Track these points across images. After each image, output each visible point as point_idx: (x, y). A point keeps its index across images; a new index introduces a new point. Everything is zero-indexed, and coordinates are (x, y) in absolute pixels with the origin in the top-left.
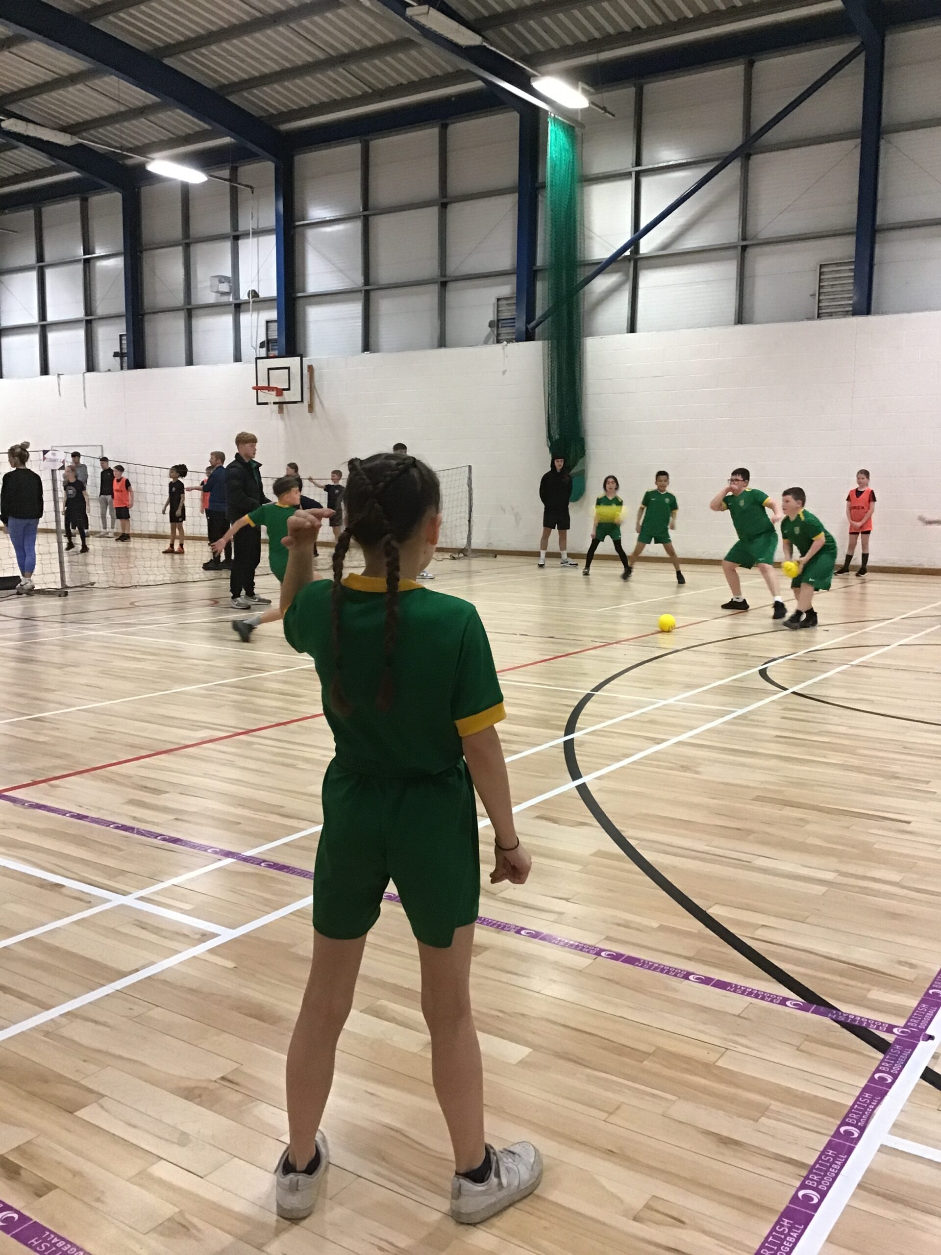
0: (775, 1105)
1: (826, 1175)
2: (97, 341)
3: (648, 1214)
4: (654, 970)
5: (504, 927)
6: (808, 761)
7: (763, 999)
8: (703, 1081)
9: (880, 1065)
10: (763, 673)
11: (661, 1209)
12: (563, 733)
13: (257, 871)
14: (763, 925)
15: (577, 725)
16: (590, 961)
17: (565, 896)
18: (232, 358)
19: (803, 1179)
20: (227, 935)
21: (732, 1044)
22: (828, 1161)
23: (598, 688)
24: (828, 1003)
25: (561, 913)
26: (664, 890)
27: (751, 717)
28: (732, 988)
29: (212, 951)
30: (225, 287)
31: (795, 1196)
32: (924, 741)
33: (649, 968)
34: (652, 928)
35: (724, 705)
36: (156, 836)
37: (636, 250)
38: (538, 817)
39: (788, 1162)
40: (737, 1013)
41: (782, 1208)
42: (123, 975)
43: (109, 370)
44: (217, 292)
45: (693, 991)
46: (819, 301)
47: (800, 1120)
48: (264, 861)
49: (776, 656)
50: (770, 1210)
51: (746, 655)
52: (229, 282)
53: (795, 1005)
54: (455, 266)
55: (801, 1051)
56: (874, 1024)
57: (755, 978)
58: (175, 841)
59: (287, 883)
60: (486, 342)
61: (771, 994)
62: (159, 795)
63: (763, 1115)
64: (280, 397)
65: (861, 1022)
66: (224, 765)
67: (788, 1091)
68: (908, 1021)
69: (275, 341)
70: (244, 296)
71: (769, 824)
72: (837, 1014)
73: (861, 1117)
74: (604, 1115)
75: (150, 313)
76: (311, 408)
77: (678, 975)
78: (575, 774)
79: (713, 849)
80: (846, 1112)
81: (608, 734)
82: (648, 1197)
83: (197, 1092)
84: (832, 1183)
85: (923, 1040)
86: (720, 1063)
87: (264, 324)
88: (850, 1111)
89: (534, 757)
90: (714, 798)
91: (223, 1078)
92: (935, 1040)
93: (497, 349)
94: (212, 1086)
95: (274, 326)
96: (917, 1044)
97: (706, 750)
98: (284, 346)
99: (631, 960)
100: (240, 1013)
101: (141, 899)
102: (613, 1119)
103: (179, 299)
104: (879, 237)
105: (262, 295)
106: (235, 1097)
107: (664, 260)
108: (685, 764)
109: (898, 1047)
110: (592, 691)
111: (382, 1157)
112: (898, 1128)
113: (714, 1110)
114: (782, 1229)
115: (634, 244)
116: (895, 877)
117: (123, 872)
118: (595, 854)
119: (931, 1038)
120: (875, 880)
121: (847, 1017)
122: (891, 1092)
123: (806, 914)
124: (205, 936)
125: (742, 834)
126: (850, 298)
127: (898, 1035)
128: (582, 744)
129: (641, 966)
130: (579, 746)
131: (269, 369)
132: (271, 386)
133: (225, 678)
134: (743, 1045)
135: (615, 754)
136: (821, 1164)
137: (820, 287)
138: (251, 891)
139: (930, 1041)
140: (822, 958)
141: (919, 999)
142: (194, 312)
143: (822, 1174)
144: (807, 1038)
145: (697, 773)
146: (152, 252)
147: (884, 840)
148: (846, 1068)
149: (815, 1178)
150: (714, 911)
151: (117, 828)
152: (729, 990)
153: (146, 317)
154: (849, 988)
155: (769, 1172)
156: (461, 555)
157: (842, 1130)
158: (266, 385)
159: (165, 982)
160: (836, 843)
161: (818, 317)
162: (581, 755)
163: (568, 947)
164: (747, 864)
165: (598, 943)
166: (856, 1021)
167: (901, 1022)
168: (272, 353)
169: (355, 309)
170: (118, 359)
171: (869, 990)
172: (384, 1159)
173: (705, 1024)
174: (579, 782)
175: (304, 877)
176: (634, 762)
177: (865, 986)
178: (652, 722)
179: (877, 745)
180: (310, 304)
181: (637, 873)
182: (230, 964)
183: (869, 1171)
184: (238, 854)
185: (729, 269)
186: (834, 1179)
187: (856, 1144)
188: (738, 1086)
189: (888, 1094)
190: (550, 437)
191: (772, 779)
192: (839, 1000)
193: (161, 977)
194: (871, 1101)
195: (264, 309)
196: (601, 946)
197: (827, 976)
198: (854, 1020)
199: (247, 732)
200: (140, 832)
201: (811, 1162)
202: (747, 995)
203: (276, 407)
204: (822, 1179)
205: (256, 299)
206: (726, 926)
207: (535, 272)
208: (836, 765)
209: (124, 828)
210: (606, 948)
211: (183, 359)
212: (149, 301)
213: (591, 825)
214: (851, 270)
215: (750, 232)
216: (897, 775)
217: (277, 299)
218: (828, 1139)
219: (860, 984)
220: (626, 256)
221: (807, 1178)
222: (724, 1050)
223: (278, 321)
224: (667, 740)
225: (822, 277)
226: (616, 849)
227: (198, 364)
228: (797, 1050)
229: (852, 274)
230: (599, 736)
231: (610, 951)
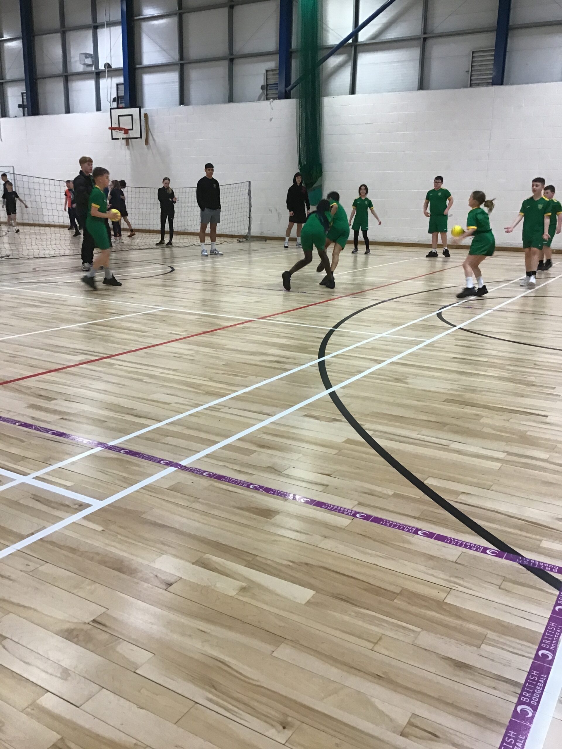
0: (491, 634)
1: (534, 692)
2: (7, 96)
3: (411, 730)
4: (393, 527)
5: (289, 496)
6: (475, 374)
7: (470, 548)
8: (437, 615)
9: (558, 599)
10: (439, 315)
11: (419, 724)
12: (317, 356)
13: (116, 456)
14: (463, 493)
15: (326, 351)
16: (349, 521)
17: (327, 473)
18: (95, 109)
19: (518, 696)
20: (97, 505)
21: (454, 585)
22: (534, 680)
23: (337, 326)
24: (516, 552)
25: (327, 486)
26: (394, 467)
27: (435, 345)
28: (448, 540)
29: (85, 518)
30: (89, 61)
31: (515, 709)
32: (545, 360)
33: (390, 526)
34: (388, 495)
35: (418, 337)
36: (47, 431)
37: (356, 39)
38: (306, 416)
39: (506, 682)
40: (454, 560)
41: (507, 722)
42: (22, 537)
43: (16, 116)
44: (84, 64)
45: (421, 543)
46: (471, 76)
47: (510, 646)
48: (123, 449)
49: (446, 305)
50: (499, 724)
51: (428, 304)
52: (92, 58)
53: (492, 553)
54: (239, 48)
55: (503, 589)
56: (549, 567)
57: (463, 532)
58: (61, 434)
59: (139, 466)
60: (259, 99)
61: (475, 545)
62: (50, 401)
63: (483, 642)
64: (127, 135)
65: (539, 565)
66: (94, 379)
67: (496, 621)
69: (122, 97)
70: (102, 67)
71: (457, 418)
72: (522, 559)
73: (551, 643)
74: (370, 646)
75: (41, 78)
76: (147, 142)
77: (410, 531)
78: (328, 385)
79: (422, 437)
80: (540, 638)
81: (347, 357)
82: (410, 715)
83: (75, 633)
84: (540, 698)
86: (447, 601)
87: (115, 86)
88: (543, 638)
89: (301, 373)
90: (418, 401)
91: (94, 621)
93: (265, 104)
94: (86, 627)
95: (122, 88)
97: (412, 367)
98: (129, 101)
99: (377, 520)
100: (106, 566)
101: (37, 478)
102: (377, 648)
103: (59, 68)
104: (511, 33)
105: (113, 66)
106: (104, 637)
107: (375, 46)
108: (397, 377)
110: (334, 327)
111: (213, 686)
113: (448, 639)
114: (509, 741)
115: (354, 35)
116: (545, 456)
117: (24, 458)
118: (345, 442)
120: (531, 458)
121: (530, 562)
123: (491, 483)
124: (82, 506)
125: (440, 425)
126: (491, 74)
128: (330, 363)
129: (385, 525)
130: (329, 365)
131: (119, 116)
132: (121, 127)
133: (95, 319)
134: (463, 586)
135: (353, 371)
136: (529, 683)
137: (472, 66)
138: (114, 472)
140: (506, 517)
142: (69, 78)
143: (531, 691)
144: (505, 579)
145: (406, 383)
146: (40, 36)
147: (532, 429)
149: (527, 695)
150: (429, 482)
151: (21, 425)
152: (447, 542)
153: (38, 81)
154: (527, 539)
155: (494, 690)
156: (244, 240)
157: (540, 653)
158: (118, 126)
159: (52, 543)
160: (501, 431)
161: (470, 86)
162: (331, 372)
163: (334, 510)
164: (447, 447)
165: (354, 507)
168: (121, 106)
169: (174, 76)
170: (21, 109)
171: (541, 541)
172: (214, 687)
173: (433, 569)
174: (330, 390)
175: (150, 460)
176: (365, 377)
177: (538, 537)
178: (372, 349)
179: (520, 364)
180: (146, 73)
181: (376, 456)
182: (100, 528)
184: (104, 444)
185: (415, 53)
186: (541, 695)
187: (551, 665)
188: (461, 618)
190: (300, 163)
191: (455, 387)
192: (520, 548)
193: (49, 539)
194: (556, 628)
195: (115, 76)
196: (356, 509)
197: (511, 530)
198: (534, 564)
199: (110, 357)
200: (37, 428)
201: (523, 682)
202: (459, 546)
203: (124, 141)
204: (532, 696)
205: (110, 69)
206: (437, 493)
207: (291, 52)
208: (493, 377)
209: (26, 425)
210: (360, 511)
211: (63, 108)
212: (39, 70)
213: (341, 421)
214: (492, 55)
215: (429, 28)
216: (534, 383)
217: (124, 69)
218: (531, 661)
219: (534, 536)
220: (350, 44)
221: (521, 695)
222: (449, 589)
223: (124, 84)
224: (384, 361)
225: (473, 60)
226: (359, 438)
227: (73, 112)
228: (500, 588)
229: (493, 58)
230: (341, 358)
231: (362, 513)
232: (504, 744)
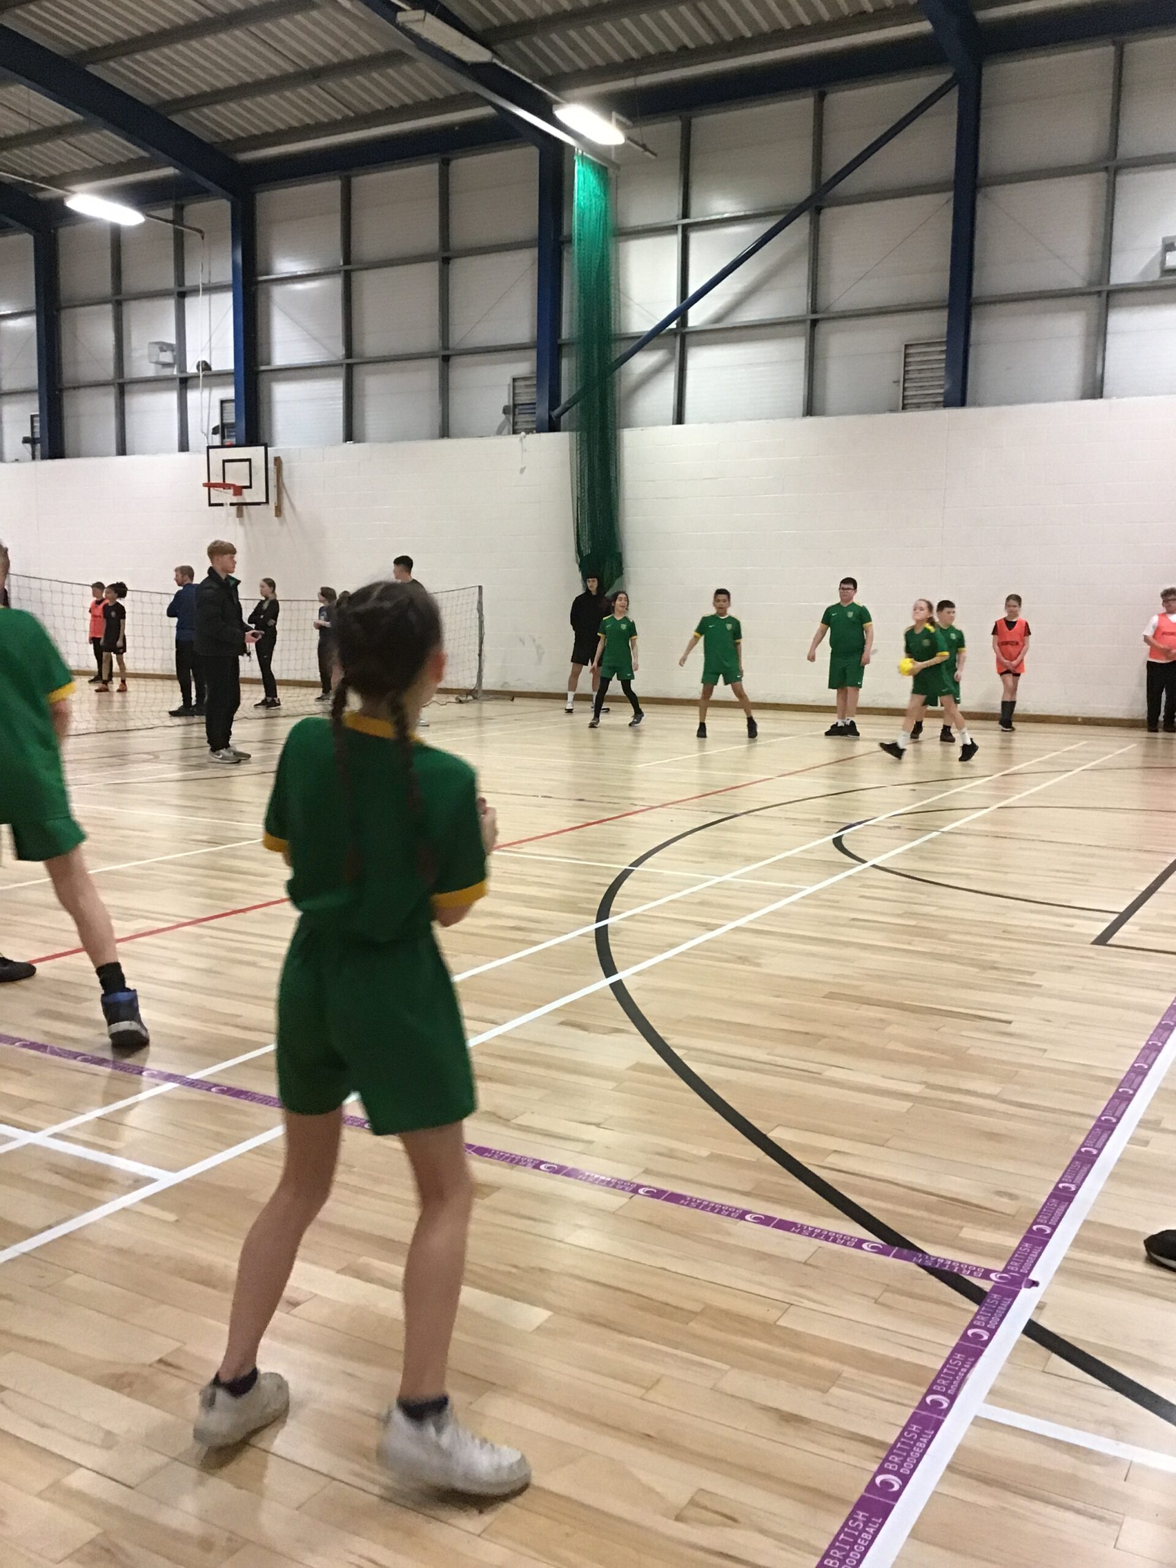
0: (848, 1372)
1: (908, 1455)
2: (3, 423)
3: (692, 1512)
4: (703, 1209)
5: (520, 1160)
6: (890, 949)
7: (834, 1241)
8: (760, 1345)
9: (974, 1319)
10: (838, 842)
11: (708, 1504)
12: (595, 919)
13: (203, 1098)
14: (835, 1151)
15: (612, 909)
16: (625, 1200)
17: (595, 1120)
18: (176, 447)
19: (881, 1461)
20: (166, 1179)
21: (797, 1298)
22: (911, 1438)
23: (637, 863)
24: (915, 1246)
25: (591, 1142)
26: (716, 1110)
27: (825, 896)
28: (797, 1228)
29: (146, 1201)
30: (167, 357)
31: (873, 1480)
32: (1027, 924)
33: (697, 1207)
34: (700, 1158)
35: (791, 882)
36: (74, 1054)
37: (684, 322)
38: (562, 1023)
39: (866, 1442)
40: (803, 1258)
41: (855, 1498)
42: (30, 1233)
43: (17, 460)
44: (157, 363)
45: (749, 1233)
46: (904, 389)
47: (880, 1390)
48: (215, 1085)
49: (852, 822)
50: (841, 1501)
51: (817, 820)
52: (173, 350)
53: (873, 1247)
54: (459, 336)
55: (883, 1305)
56: (967, 1269)
57: (824, 1215)
58: (99, 1061)
59: (244, 1113)
60: (499, 432)
61: (844, 1235)
62: (77, 1003)
63: (834, 1384)
64: (239, 497)
65: (951, 1266)
66: (165, 964)
67: (863, 1353)
68: (1007, 1266)
69: (232, 426)
70: (191, 369)
71: (844, 1027)
72: (923, 1257)
73: (951, 1383)
74: (640, 1392)
75: (70, 388)
76: (279, 511)
77: (733, 1214)
78: (609, 968)
79: (777, 1058)
80: (932, 1377)
81: (652, 919)
82: (694, 1490)
83: (126, 1380)
84: (917, 1464)
85: (1026, 1287)
86: (782, 1322)
87: (218, 404)
88: (938, 1377)
89: (558, 949)
90: (778, 996)
91: (160, 1361)
92: (1040, 1285)
93: (513, 441)
94: (146, 1372)
95: (231, 408)
96: (1018, 1292)
97: (769, 937)
98: (244, 431)
99: (675, 1198)
100: (183, 1278)
101: (55, 1136)
102: (651, 1395)
103: (108, 371)
104: (976, 312)
105: (215, 368)
106: (174, 1385)
107: (720, 335)
108: (743, 955)
109: (995, 1296)
110: (630, 866)
112: (995, 1395)
113: (774, 1381)
114: (855, 1524)
115: (681, 314)
116: (993, 1089)
117: (32, 1103)
118: (632, 1068)
119: (1035, 1284)
120: (968, 1092)
121: (936, 1262)
122: (988, 1351)
123: (888, 1136)
124: (139, 1182)
125: (811, 1039)
126: (940, 387)
127: (996, 1282)
128: (618, 931)
129: (688, 1205)
130: (614, 934)
131: (224, 461)
132: (227, 482)
133: (168, 854)
134: (809, 1299)
135: (658, 944)
136: (903, 1443)
137: (906, 372)
138: (197, 1123)
139: (1034, 1288)
140: (905, 1190)
141: (1021, 1237)
142: (127, 388)
143: (905, 1454)
144: (888, 1288)
145: (758, 965)
146: (72, 310)
147: (979, 1044)
148: (932, 1322)
149: (896, 1460)
150: (775, 1135)
151: (24, 1046)
152: (794, 1232)
153: (65, 394)
154: (939, 1226)
155: (840, 1454)
156: (470, 698)
157: (929, 1399)
158: (221, 481)
159: (86, 1240)
160: (922, 1048)
161: (903, 408)
162: (617, 945)
163: (599, 1184)
164: (819, 1076)
165: (636, 1177)
166: (945, 1266)
167: (1000, 1266)
168: (228, 441)
169: (335, 387)
170: (28, 446)
171: (961, 1228)
172: (364, 1456)
173: (764, 1274)
174: (613, 979)
175: (267, 1104)
176: (681, 954)
177: (958, 1222)
178: (702, 903)
179: (974, 930)
180: (278, 380)
181: (685, 1091)
182: (171, 1217)
183: (961, 1449)
184: (181, 1076)
185: (796, 347)
186: (919, 1460)
187: (945, 1416)
188: (804, 1350)
189: (984, 1354)
190: (579, 551)
191: (847, 972)
192: (926, 1240)
193: (82, 1235)
194: (964, 1363)
195: (218, 385)
196: (639, 1180)
197: (910, 1211)
198: (943, 1265)
199: (195, 922)
201: (891, 1439)
202: (816, 1237)
203: (234, 508)
204: (904, 1461)
205: (208, 373)
206: (790, 1153)
207: (560, 347)
208: (924, 953)
209: (33, 1046)
210: (645, 1183)
211: (113, 446)
212: (69, 372)
213: (628, 1032)
214: (942, 351)
215: (822, 303)
216: (996, 965)
217: (235, 373)
218: (911, 1411)
219: (950, 1221)
220: (671, 330)
221: (886, 1460)
222: (787, 1306)
223: (235, 401)
224: (722, 926)
225: (908, 360)
226: (658, 1061)
227: (133, 454)
228: (875, 1303)
229: (943, 357)
230: (640, 921)
231: (650, 1187)
232: (846, 1529)
